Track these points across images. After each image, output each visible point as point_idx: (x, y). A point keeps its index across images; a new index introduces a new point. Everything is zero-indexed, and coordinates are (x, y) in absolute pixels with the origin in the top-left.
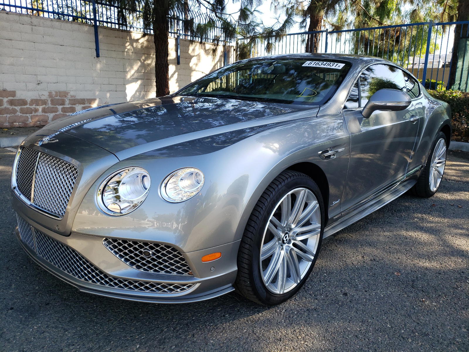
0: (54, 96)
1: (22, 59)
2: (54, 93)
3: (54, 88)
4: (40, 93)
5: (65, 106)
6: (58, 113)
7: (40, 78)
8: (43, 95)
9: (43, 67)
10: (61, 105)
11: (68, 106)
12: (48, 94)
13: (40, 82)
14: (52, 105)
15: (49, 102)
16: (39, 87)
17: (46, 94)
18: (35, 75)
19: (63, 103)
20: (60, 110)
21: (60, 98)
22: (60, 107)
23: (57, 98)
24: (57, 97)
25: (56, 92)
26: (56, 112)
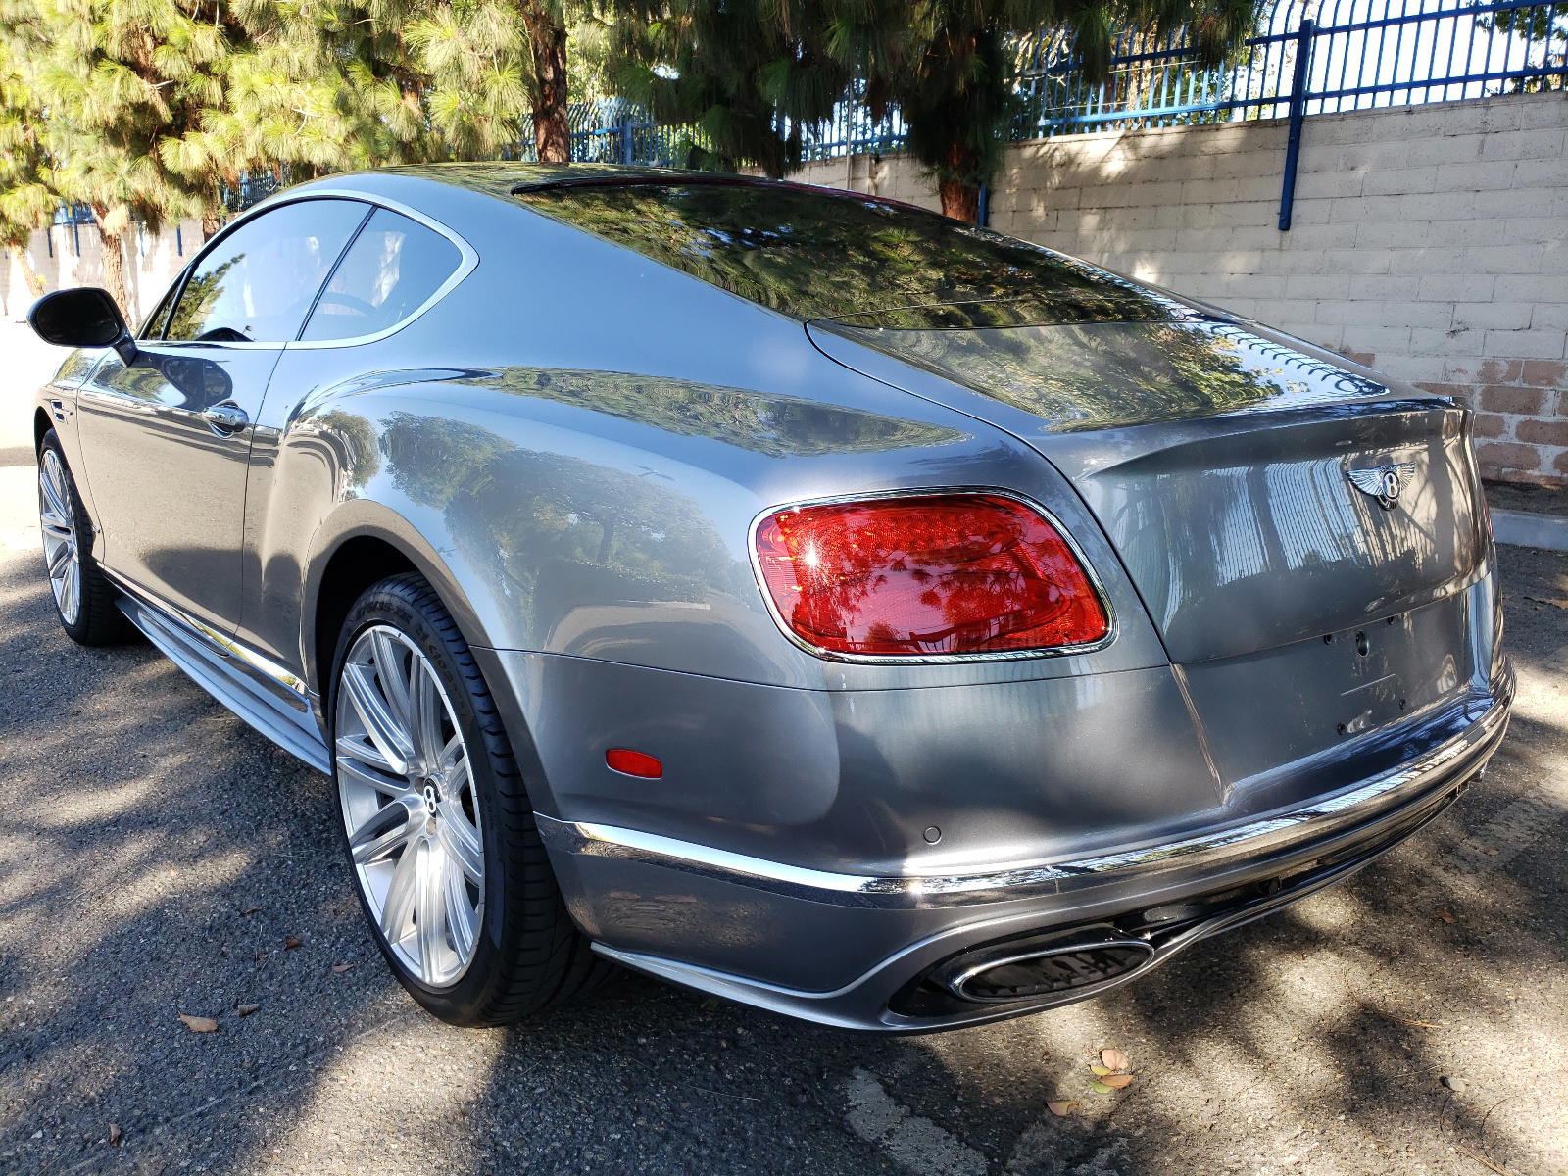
0: (1500, 377)
1: (1422, 251)
2: (1504, 367)
3: (1508, 347)
4: (1452, 365)
5: (1535, 418)
6: (1500, 440)
7: (1461, 312)
8: (1460, 371)
9: (1487, 273)
10: (1520, 411)
11: (1551, 420)
12: (1481, 368)
13: (1461, 327)
14: (1484, 408)
15: (1477, 398)
16: (1453, 342)
17: (1473, 367)
18: (1450, 302)
19: (1531, 405)
20: (1512, 431)
21: (1526, 386)
22: (1513, 420)
23: (1513, 384)
24: (1514, 380)
25: (1515, 364)
26: (1495, 436)
